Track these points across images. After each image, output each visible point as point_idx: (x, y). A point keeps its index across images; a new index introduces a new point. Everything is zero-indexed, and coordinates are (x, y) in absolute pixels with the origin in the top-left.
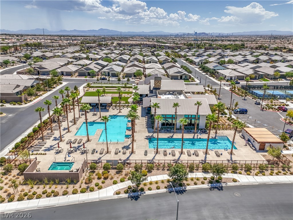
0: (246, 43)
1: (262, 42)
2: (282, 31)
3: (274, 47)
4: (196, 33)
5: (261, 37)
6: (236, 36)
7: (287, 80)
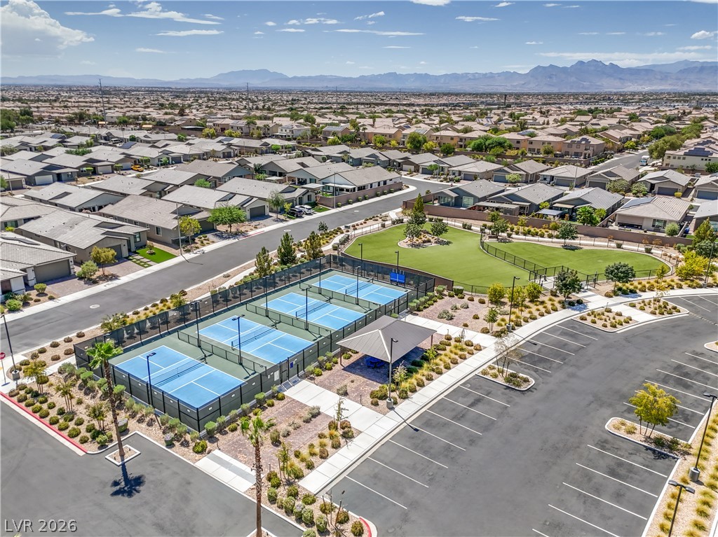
0: (35, 105)
1: (77, 102)
3: (118, 118)
5: (70, 90)
7: (221, 236)
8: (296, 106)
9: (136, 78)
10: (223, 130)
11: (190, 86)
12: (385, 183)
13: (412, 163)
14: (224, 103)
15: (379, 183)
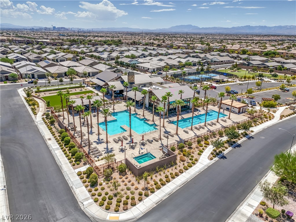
2: (133, 28)
4: (54, 27)
6: (97, 32)
7: (187, 68)
8: (203, 40)
9: (141, 29)
10: (179, 47)
11: (160, 32)
12: (229, 61)
13: (240, 57)
14: (175, 38)
15: (227, 61)
